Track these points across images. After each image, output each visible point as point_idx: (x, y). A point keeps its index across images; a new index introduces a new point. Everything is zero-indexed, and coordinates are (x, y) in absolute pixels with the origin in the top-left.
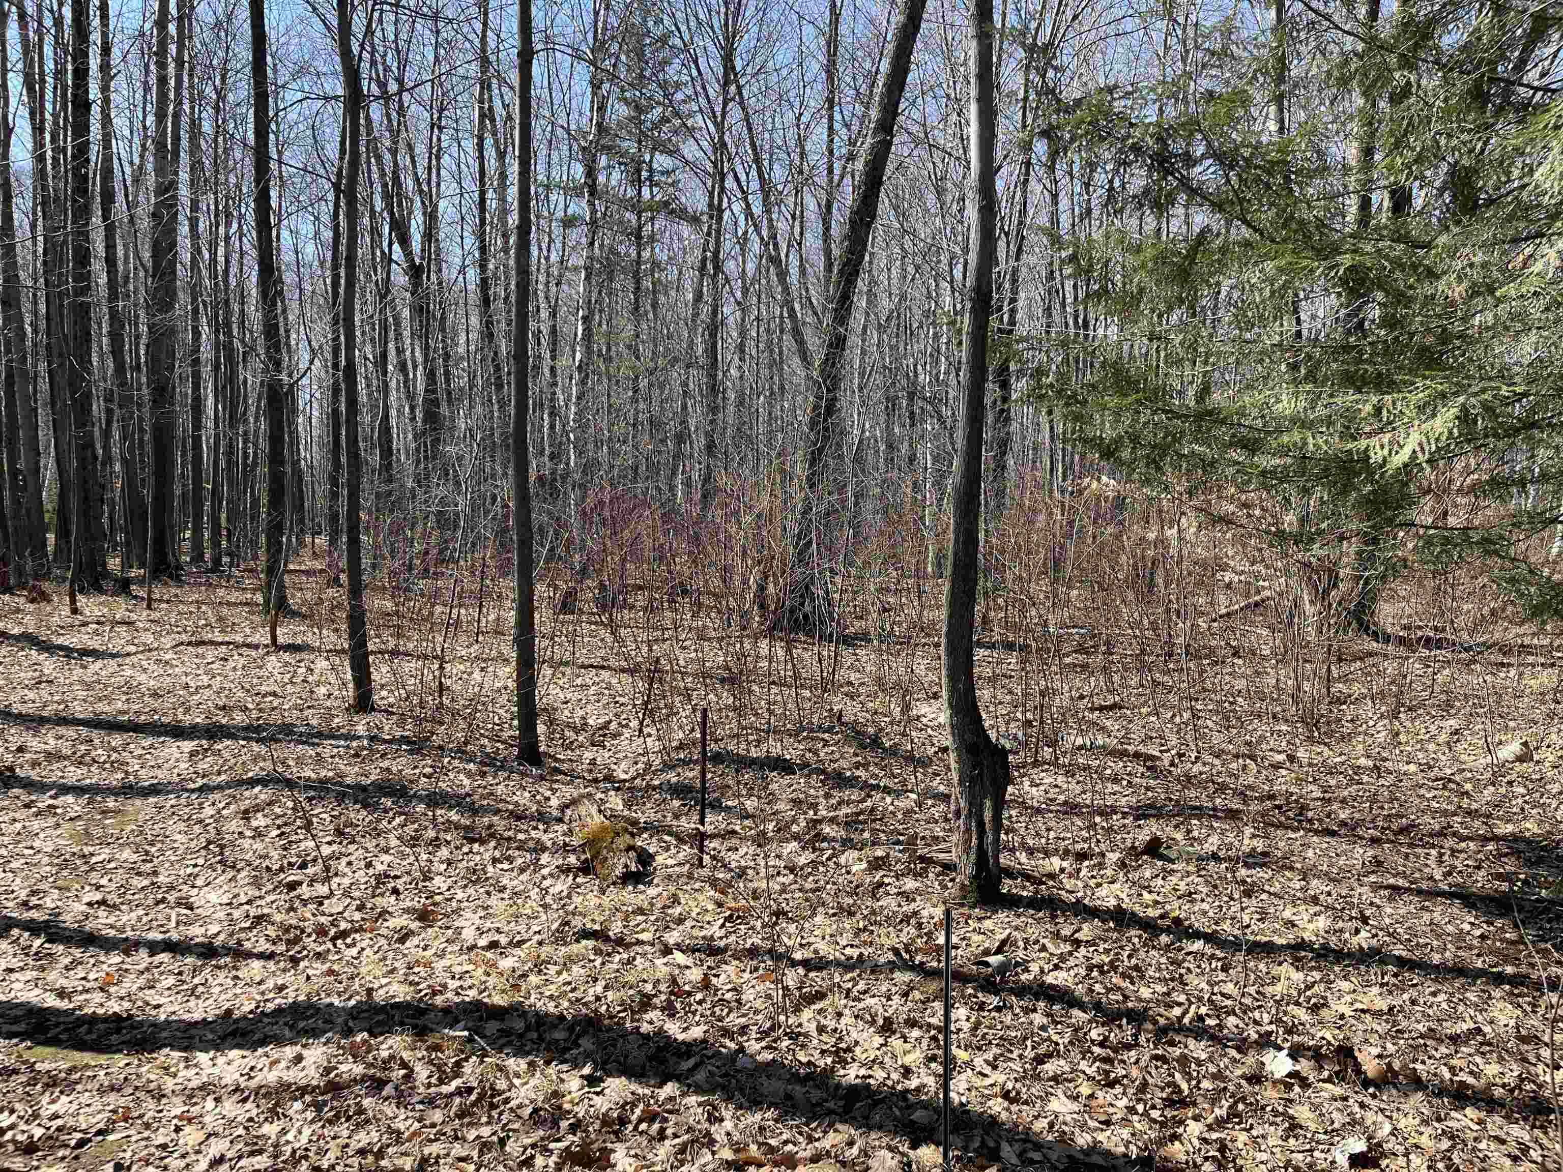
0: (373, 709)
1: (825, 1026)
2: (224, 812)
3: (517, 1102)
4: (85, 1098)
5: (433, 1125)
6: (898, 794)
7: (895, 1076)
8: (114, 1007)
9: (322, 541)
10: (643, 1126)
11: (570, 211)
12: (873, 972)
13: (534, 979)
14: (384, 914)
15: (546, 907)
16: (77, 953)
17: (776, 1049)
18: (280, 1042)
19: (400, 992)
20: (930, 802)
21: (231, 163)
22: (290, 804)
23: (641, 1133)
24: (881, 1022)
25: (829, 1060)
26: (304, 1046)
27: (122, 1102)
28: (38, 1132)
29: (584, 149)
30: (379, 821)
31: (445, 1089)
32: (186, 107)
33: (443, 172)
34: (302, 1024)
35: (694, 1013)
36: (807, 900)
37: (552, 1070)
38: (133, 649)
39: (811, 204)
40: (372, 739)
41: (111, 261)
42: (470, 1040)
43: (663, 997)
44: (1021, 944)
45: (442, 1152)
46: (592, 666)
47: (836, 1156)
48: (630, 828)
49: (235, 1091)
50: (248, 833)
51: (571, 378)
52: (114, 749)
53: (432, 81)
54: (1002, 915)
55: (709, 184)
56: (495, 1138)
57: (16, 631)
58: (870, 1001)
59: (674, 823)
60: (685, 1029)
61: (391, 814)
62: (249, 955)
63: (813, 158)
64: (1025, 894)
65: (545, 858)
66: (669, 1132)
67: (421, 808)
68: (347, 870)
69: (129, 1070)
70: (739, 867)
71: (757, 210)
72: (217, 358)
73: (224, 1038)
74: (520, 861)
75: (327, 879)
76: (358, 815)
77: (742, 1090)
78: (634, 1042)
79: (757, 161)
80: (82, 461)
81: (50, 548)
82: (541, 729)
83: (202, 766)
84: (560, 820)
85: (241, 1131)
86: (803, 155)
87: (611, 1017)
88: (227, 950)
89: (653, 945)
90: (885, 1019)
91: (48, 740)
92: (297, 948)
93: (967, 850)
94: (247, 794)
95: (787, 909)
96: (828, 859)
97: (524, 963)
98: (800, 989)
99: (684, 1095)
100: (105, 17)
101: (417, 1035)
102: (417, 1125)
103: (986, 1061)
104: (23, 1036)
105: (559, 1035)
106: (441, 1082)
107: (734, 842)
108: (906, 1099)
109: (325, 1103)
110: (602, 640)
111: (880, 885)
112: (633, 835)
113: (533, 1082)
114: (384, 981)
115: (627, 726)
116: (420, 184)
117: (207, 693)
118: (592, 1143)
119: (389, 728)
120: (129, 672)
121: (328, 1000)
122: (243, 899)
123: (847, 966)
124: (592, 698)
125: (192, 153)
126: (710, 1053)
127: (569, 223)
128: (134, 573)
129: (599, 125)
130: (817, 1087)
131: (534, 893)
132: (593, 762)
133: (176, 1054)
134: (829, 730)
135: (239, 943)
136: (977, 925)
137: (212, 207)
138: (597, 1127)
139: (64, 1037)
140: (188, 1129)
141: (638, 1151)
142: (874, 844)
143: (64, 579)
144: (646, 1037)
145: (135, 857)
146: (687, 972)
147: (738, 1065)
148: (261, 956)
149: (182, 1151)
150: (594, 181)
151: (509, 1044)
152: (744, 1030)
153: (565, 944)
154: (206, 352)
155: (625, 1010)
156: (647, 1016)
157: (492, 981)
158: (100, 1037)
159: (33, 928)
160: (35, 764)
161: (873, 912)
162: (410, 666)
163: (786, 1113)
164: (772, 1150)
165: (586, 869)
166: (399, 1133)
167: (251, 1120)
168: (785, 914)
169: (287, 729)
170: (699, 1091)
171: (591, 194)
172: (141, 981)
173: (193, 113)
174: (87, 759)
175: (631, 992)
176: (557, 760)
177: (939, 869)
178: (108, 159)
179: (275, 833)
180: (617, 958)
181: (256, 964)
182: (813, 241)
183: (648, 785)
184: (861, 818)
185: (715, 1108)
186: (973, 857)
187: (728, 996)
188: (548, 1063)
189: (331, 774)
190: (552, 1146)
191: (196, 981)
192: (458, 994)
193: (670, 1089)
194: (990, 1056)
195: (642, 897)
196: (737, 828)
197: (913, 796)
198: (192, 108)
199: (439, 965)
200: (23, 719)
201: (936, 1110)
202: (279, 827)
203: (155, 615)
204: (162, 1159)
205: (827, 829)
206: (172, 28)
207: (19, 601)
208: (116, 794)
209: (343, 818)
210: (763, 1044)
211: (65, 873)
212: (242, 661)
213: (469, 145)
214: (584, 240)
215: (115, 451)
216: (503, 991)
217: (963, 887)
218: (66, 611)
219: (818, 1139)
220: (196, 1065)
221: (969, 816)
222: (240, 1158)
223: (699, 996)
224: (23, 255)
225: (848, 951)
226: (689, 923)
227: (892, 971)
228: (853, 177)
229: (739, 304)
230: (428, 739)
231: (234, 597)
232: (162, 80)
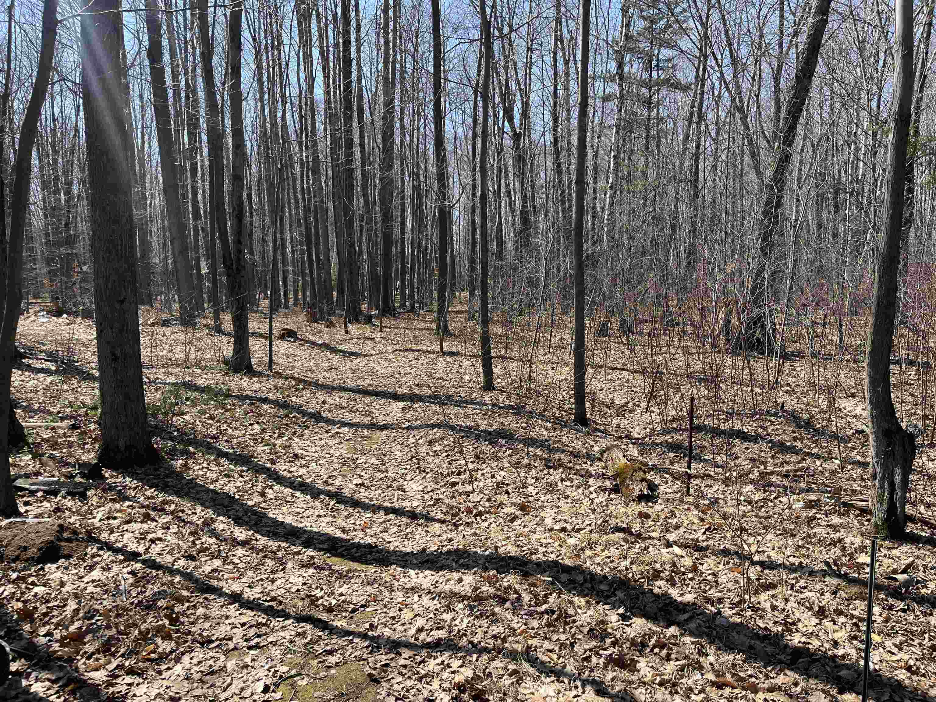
0: (494, 389)
1: (777, 606)
2: (420, 441)
3: (580, 623)
4: (355, 587)
5: (533, 629)
6: (826, 460)
7: (827, 645)
8: (369, 540)
9: (465, 294)
10: (656, 650)
11: (607, 92)
12: (810, 575)
13: (588, 552)
14: (501, 505)
15: (594, 511)
16: (351, 510)
17: (743, 616)
18: (451, 569)
19: (513, 551)
20: (849, 467)
21: (421, 85)
22: (452, 439)
23: (655, 654)
24: (817, 609)
25: (780, 629)
26: (463, 573)
27: (373, 591)
28: (334, 602)
29: (617, 51)
30: (498, 452)
31: (539, 609)
32: (398, 57)
33: (533, 76)
34: (462, 561)
35: (688, 585)
36: (761, 523)
37: (600, 607)
38: (373, 352)
39: (766, 68)
40: (494, 405)
41: (362, 145)
42: (552, 583)
43: (667, 573)
44: (921, 568)
45: (539, 645)
46: (616, 368)
47: (785, 691)
48: (643, 468)
49: (429, 592)
50: (431, 454)
51: (605, 195)
52: (367, 405)
53: (528, 23)
54: (906, 548)
55: (696, 63)
56: (568, 642)
57: (320, 342)
58: (807, 594)
59: (671, 467)
60: (682, 595)
61: (504, 449)
62: (433, 520)
63: (768, 38)
64: (924, 534)
65: (591, 481)
66: (673, 656)
67: (520, 446)
68: (481, 478)
69: (376, 575)
70: (714, 498)
71: (729, 77)
72: (413, 195)
73: (422, 563)
74: (576, 481)
75: (471, 482)
76: (486, 447)
77: (720, 639)
78: (649, 599)
79: (730, 45)
80: (349, 253)
81: (335, 299)
82: (588, 405)
83: (408, 416)
84: (600, 460)
85: (432, 615)
86: (761, 36)
87: (635, 581)
88: (423, 516)
89: (660, 540)
90: (820, 607)
91: (336, 399)
92: (457, 519)
93: (881, 501)
94: (430, 432)
95: (747, 527)
96: (774, 498)
97: (582, 542)
98: (758, 580)
99: (682, 635)
100: (357, 11)
101: (523, 576)
102: (524, 627)
103: (894, 644)
104: (326, 551)
105: (603, 587)
106: (537, 605)
107: (710, 482)
108: (835, 662)
109: (475, 607)
110: (623, 353)
111: (814, 518)
112: (645, 472)
113: (589, 613)
114: (504, 543)
115: (638, 405)
116: (519, 85)
117: (409, 376)
118: (625, 655)
119: (503, 400)
120: (372, 365)
121: (474, 550)
122: (429, 489)
123: (792, 569)
124: (617, 388)
125: (401, 83)
126: (699, 612)
127: (606, 99)
128: (373, 312)
129: (626, 35)
130: (770, 644)
131: (586, 501)
132: (618, 426)
133: (399, 569)
134: (775, 415)
135: (428, 512)
136: (887, 553)
137: (411, 111)
138: (628, 646)
139: (345, 553)
140: (405, 610)
141: (654, 665)
142: (808, 491)
143: (342, 316)
144: (657, 596)
145: (377, 462)
146: (682, 559)
147: (717, 622)
148: (439, 521)
149: (403, 622)
150: (622, 71)
151: (575, 588)
152: (720, 600)
153: (606, 534)
154: (408, 192)
155: (643, 578)
156: (658, 583)
157: (564, 550)
158: (362, 555)
159: (331, 495)
160: (330, 411)
161: (809, 536)
162: (513, 365)
163: (750, 658)
164: (741, 679)
165: (616, 490)
166: (515, 630)
167: (436, 610)
168: (746, 530)
169: (449, 397)
170: (691, 634)
171: (621, 79)
172: (381, 528)
173: (401, 60)
174: (354, 409)
175: (647, 568)
176: (597, 424)
177: (857, 512)
178: (360, 90)
179: (445, 454)
180: (638, 546)
181: (437, 525)
182: (766, 94)
183: (653, 443)
184: (799, 473)
185: (702, 647)
186: (885, 506)
187: (709, 578)
188: (598, 603)
189: (473, 424)
190: (601, 652)
191: (408, 531)
192: (544, 556)
193: (673, 630)
194: (897, 641)
195: (651, 510)
196: (712, 473)
197: (837, 462)
198: (401, 57)
199: (534, 537)
200: (324, 387)
201: (858, 672)
202: (446, 451)
203: (384, 335)
204: (393, 624)
205: (774, 479)
206: (391, 13)
207: (321, 327)
208: (368, 428)
209: (479, 449)
210: (734, 611)
211: (345, 468)
212: (426, 360)
213: (548, 59)
214: (615, 109)
215: (364, 248)
216: (570, 557)
217: (876, 526)
218: (343, 332)
219: (773, 678)
220: (409, 576)
221: (883, 479)
222: (432, 630)
223: (690, 576)
224: (321, 146)
225: (791, 559)
226: (682, 530)
227: (824, 576)
228: (797, 47)
229: (713, 140)
230: (523, 407)
231: (422, 325)
232: (387, 43)
